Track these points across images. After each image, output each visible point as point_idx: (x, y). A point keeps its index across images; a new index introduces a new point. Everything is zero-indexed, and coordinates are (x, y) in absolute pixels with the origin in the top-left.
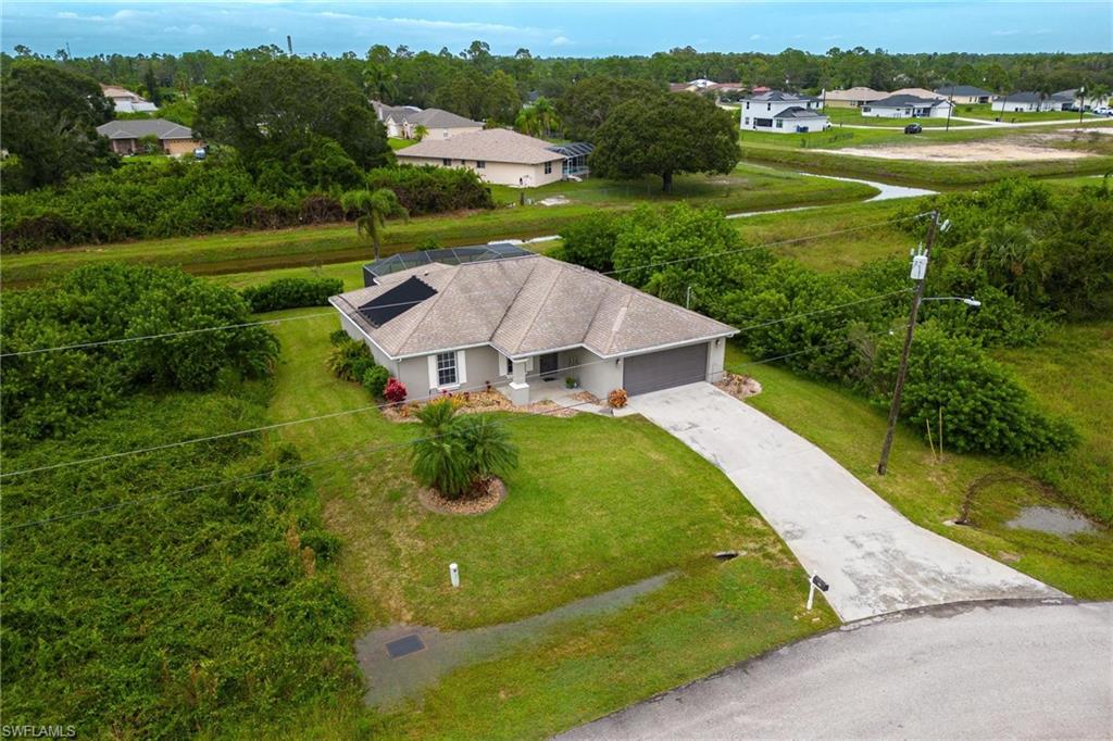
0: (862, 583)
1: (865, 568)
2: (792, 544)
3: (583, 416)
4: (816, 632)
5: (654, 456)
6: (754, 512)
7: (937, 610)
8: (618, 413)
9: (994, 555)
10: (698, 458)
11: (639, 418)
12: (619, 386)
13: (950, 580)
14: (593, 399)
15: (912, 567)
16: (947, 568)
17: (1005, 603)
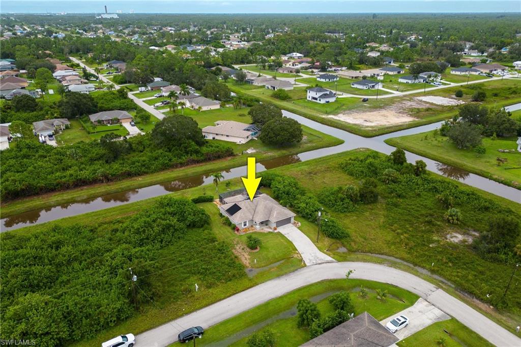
0: (310, 260)
1: (311, 258)
2: (302, 255)
3: (269, 232)
4: (303, 267)
5: (282, 240)
6: (297, 250)
7: (319, 264)
8: (276, 231)
9: (329, 256)
10: (289, 240)
11: (279, 232)
12: (275, 226)
13: (322, 260)
14: (271, 228)
15: (318, 258)
16: (323, 258)
17: (328, 263)
